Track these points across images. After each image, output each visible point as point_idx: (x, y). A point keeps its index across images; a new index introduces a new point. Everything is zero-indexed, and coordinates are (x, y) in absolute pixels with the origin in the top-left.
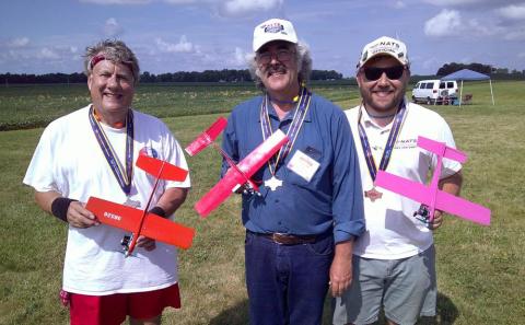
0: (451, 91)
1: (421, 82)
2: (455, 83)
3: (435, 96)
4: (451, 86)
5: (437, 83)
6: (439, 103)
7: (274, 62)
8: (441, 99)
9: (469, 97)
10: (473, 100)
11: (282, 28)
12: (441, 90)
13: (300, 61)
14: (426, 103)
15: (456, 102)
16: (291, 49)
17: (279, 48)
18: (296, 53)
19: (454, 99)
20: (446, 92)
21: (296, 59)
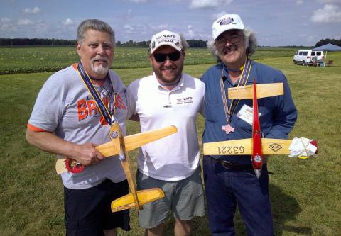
0: (319, 58)
1: (300, 51)
2: (322, 53)
3: (308, 60)
4: (319, 54)
5: (310, 52)
6: (311, 65)
7: (228, 44)
8: (312, 62)
9: (331, 62)
10: (334, 64)
11: (233, 20)
12: (312, 57)
13: (247, 41)
14: (302, 65)
15: (321, 65)
16: (240, 33)
17: (231, 35)
18: (243, 36)
19: (320, 62)
20: (316, 58)
21: (244, 40)
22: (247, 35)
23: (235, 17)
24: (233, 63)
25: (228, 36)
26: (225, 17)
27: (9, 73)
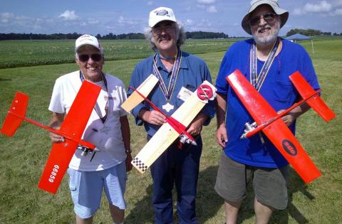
11: (167, 12)
16: (173, 25)
17: (166, 25)
18: (175, 28)
21: (176, 32)
22: (180, 27)
23: (169, 10)
24: (167, 51)
25: (163, 26)
26: (161, 9)
27: (11, 67)
